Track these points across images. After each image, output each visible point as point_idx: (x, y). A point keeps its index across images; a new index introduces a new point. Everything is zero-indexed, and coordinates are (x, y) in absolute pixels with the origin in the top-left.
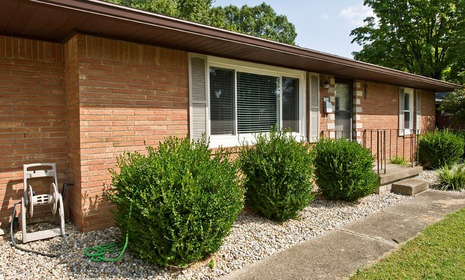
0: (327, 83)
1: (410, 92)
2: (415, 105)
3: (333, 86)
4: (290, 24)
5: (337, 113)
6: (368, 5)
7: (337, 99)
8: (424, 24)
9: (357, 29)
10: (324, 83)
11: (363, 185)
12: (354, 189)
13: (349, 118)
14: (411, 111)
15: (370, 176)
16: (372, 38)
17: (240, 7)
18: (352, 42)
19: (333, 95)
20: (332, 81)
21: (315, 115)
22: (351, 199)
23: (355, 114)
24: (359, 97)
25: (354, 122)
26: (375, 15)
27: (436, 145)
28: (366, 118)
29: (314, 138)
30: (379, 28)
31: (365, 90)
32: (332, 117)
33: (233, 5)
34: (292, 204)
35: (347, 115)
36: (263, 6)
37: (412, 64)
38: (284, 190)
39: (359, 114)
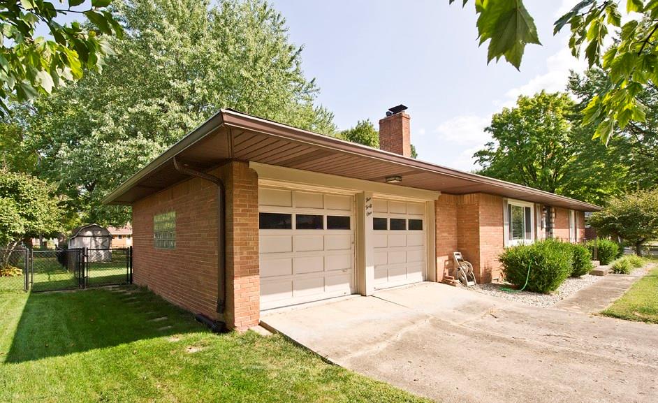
6: (487, 131)
9: (479, 152)
10: (542, 210)
13: (548, 231)
18: (475, 163)
21: (539, 229)
23: (552, 228)
24: (553, 217)
25: (552, 233)
26: (495, 141)
28: (558, 230)
29: (538, 242)
30: (497, 152)
31: (556, 213)
32: (545, 229)
39: (554, 228)
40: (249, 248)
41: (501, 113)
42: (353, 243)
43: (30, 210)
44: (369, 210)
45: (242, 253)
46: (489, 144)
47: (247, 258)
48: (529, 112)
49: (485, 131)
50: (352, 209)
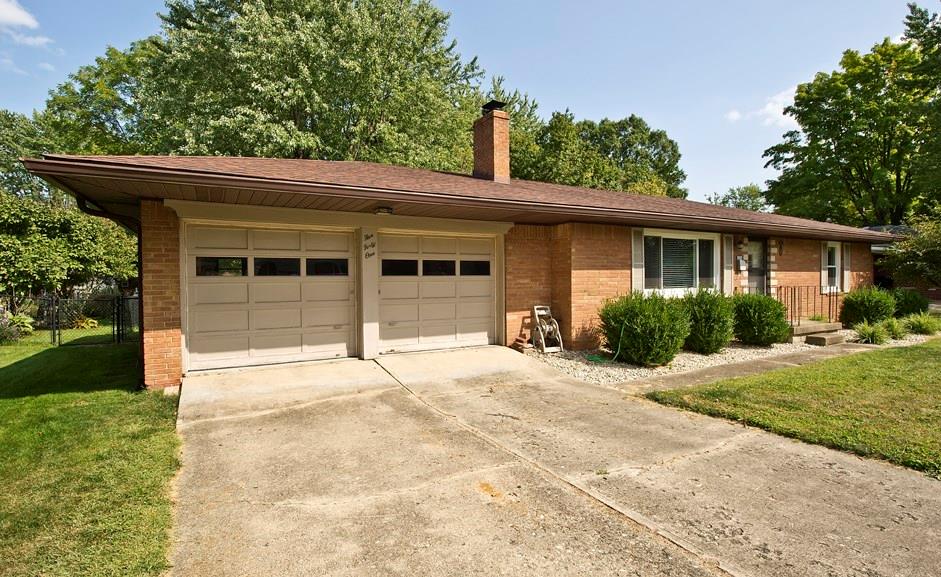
0: (741, 243)
1: (837, 246)
2: (842, 259)
3: (746, 245)
4: (671, 142)
5: (750, 270)
6: (789, 114)
7: (750, 257)
8: (877, 140)
9: (772, 148)
10: (737, 243)
11: (776, 331)
12: (768, 334)
13: (763, 275)
14: (837, 266)
15: (783, 325)
16: (797, 158)
17: (597, 122)
18: (766, 166)
19: (746, 253)
20: (746, 240)
21: (729, 274)
22: (765, 343)
23: (769, 271)
24: (774, 254)
25: (769, 279)
26: (799, 128)
27: (862, 303)
28: (782, 274)
29: (728, 293)
30: (807, 145)
31: (781, 248)
32: (746, 274)
33: (588, 119)
34: (716, 340)
35: (761, 273)
36: (632, 119)
37: (859, 196)
38: (711, 329)
39: (774, 270)
40: (164, 298)
41: (812, 82)
42: (353, 292)
43: (83, 252)
44: (370, 250)
45: (153, 304)
46: (791, 134)
47: (163, 309)
48: (863, 77)
49: (784, 113)
50: (351, 250)
